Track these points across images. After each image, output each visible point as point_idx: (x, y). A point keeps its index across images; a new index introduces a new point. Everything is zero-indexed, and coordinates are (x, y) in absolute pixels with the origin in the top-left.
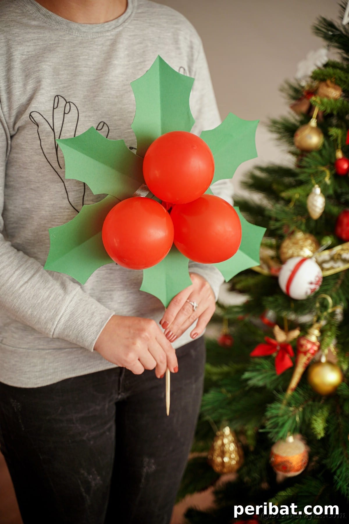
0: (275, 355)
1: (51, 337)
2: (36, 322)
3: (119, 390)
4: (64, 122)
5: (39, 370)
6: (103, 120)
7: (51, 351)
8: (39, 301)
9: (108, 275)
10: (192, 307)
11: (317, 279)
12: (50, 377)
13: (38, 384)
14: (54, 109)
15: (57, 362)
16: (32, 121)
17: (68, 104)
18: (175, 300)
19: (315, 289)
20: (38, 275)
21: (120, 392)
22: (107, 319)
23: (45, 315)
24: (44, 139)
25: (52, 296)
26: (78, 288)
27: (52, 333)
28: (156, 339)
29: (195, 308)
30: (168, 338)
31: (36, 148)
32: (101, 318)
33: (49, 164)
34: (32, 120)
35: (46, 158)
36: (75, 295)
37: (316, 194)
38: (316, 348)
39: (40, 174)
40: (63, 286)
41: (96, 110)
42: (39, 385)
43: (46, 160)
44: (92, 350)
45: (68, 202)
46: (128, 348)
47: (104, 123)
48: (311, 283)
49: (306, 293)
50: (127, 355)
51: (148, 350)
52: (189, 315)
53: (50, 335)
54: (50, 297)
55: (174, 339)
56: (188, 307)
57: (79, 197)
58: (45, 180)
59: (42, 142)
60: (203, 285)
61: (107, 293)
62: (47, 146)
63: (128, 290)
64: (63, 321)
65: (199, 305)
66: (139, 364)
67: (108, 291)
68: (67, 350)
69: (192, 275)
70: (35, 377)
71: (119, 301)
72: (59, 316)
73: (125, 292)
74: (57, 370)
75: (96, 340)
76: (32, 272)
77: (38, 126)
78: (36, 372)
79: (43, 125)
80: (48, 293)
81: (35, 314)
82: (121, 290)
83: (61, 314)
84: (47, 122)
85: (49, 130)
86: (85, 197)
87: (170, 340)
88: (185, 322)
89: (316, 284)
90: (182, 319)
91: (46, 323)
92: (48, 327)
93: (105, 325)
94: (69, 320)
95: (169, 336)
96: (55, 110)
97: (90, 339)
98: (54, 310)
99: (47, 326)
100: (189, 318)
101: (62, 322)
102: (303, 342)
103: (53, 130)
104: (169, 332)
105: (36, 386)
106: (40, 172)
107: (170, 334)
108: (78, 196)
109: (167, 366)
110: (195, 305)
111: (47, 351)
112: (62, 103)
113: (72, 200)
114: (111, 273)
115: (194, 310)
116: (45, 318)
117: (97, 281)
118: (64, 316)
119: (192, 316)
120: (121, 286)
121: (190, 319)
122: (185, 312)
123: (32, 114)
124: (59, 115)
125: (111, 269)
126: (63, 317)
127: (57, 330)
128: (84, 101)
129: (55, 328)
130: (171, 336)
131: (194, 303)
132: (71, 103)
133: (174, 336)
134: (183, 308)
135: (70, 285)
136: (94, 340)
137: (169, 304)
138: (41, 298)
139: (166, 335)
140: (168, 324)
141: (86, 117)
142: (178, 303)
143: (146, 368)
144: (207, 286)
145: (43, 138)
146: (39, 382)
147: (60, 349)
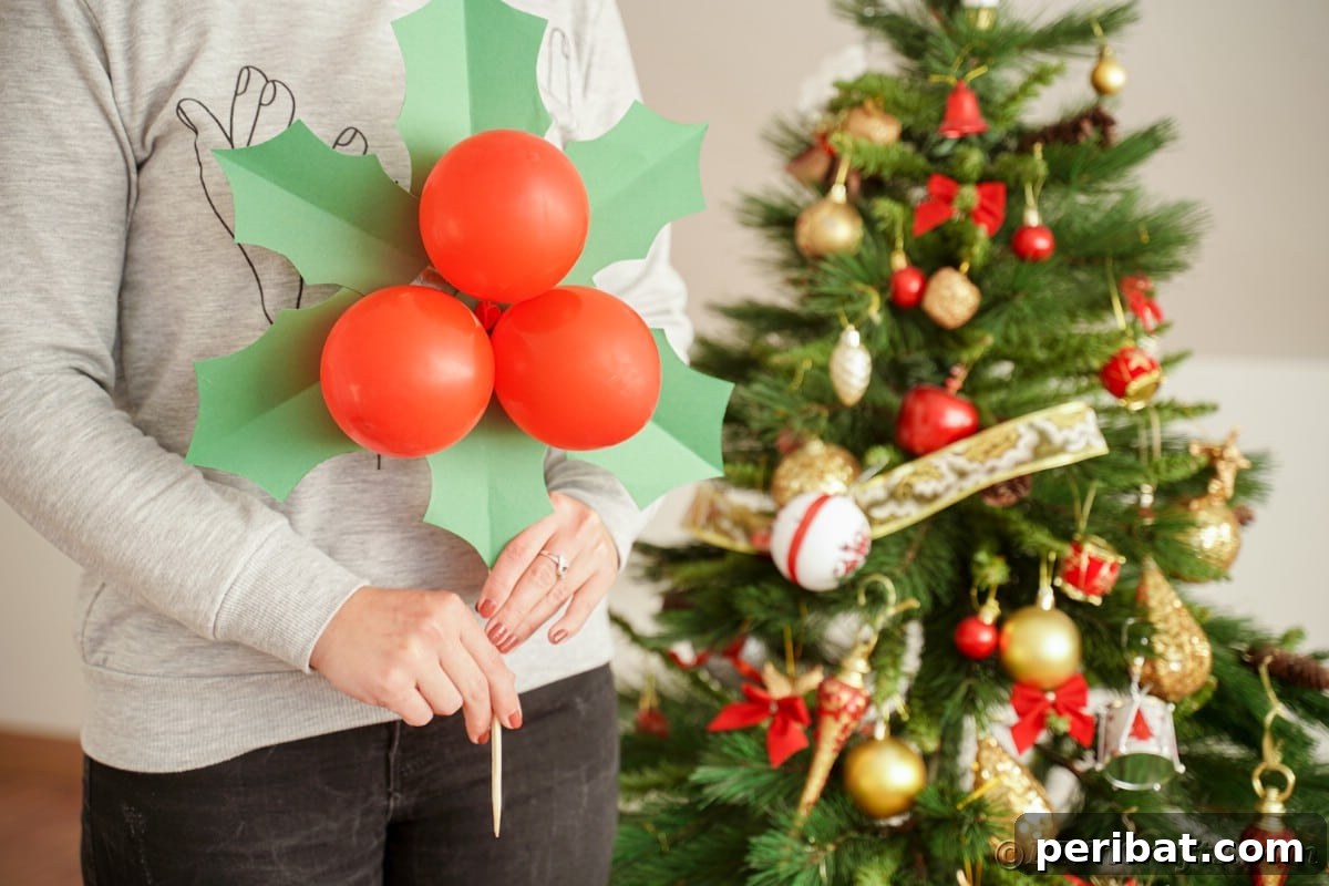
0: (765, 724)
1: (211, 637)
2: (173, 598)
3: (388, 784)
4: (258, 123)
5: (189, 729)
6: (355, 124)
7: (217, 679)
8: (180, 545)
9: (356, 496)
10: (554, 566)
11: (859, 539)
12: (214, 746)
13: (186, 762)
14: (236, 94)
15: (233, 709)
16: (182, 121)
17: (271, 85)
18: (511, 548)
19: (855, 562)
20: (184, 485)
21: (391, 789)
22: (347, 594)
23: (193, 577)
24: (210, 162)
25: (214, 534)
26: (282, 521)
27: (211, 625)
28: (461, 639)
29: (561, 569)
30: (494, 642)
31: (191, 184)
32: (332, 591)
33: (218, 220)
34: (183, 118)
35: (213, 207)
36: (270, 535)
37: (849, 347)
38: (861, 702)
39: (199, 247)
40: (246, 512)
41: (339, 102)
42: (189, 767)
43: (213, 212)
44: (307, 670)
45: (263, 313)
46: (389, 657)
47: (357, 131)
48: (846, 548)
49: (836, 571)
50: (385, 673)
51: (441, 664)
52: (548, 588)
53: (207, 629)
54: (209, 534)
55: (509, 644)
56: (545, 567)
57: (289, 301)
58: (211, 261)
59: (204, 171)
60: (582, 518)
61: (354, 537)
62: (216, 178)
63: (403, 532)
64: (237, 594)
65: (572, 563)
66: (417, 699)
67: (357, 533)
68: (256, 678)
69: (555, 493)
70: (178, 747)
71: (382, 559)
72: (230, 581)
73: (398, 536)
74: (231, 729)
75: (316, 640)
76: (171, 479)
77: (196, 132)
78: (182, 733)
79: (206, 129)
80: (203, 525)
81: (171, 576)
82: (388, 532)
83: (233, 576)
84: (217, 121)
85: (220, 140)
86: (302, 301)
87: (502, 644)
88: (537, 604)
89: (858, 551)
90: (530, 595)
91: (197, 597)
92: (201, 607)
93: (340, 606)
94: (252, 592)
95: (497, 635)
96: (238, 98)
97: (300, 639)
98: (217, 565)
99: (199, 605)
100: (548, 594)
101: (236, 597)
102: (831, 688)
103: (230, 140)
104: (497, 626)
105: (180, 769)
106: (198, 242)
107: (501, 631)
108: (285, 298)
109: (493, 711)
110: (563, 563)
111: (210, 681)
112: (257, 82)
113: (272, 308)
114: (364, 491)
115: (559, 576)
116: (195, 585)
117: (332, 510)
118: (241, 581)
119: (555, 591)
120: (389, 521)
121: (551, 597)
122: (537, 578)
123: (181, 105)
124: (246, 107)
125: (364, 481)
126: (238, 584)
127: (224, 616)
128: (310, 80)
129: (218, 613)
130: (501, 635)
131: (558, 557)
132: (277, 84)
133: (510, 637)
134: (531, 569)
135: (262, 513)
136: (309, 641)
137: (496, 560)
138: (187, 536)
139: (490, 635)
140: (494, 607)
141: (312, 114)
142: (520, 555)
143: (438, 713)
144: (594, 518)
145: (207, 159)
146: (188, 758)
147: (242, 675)
